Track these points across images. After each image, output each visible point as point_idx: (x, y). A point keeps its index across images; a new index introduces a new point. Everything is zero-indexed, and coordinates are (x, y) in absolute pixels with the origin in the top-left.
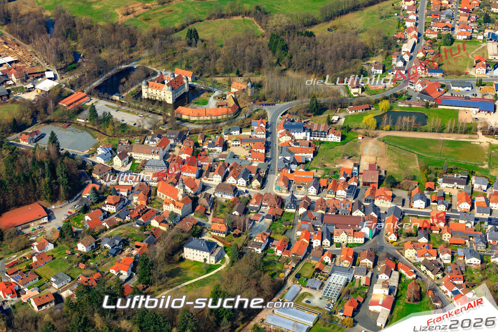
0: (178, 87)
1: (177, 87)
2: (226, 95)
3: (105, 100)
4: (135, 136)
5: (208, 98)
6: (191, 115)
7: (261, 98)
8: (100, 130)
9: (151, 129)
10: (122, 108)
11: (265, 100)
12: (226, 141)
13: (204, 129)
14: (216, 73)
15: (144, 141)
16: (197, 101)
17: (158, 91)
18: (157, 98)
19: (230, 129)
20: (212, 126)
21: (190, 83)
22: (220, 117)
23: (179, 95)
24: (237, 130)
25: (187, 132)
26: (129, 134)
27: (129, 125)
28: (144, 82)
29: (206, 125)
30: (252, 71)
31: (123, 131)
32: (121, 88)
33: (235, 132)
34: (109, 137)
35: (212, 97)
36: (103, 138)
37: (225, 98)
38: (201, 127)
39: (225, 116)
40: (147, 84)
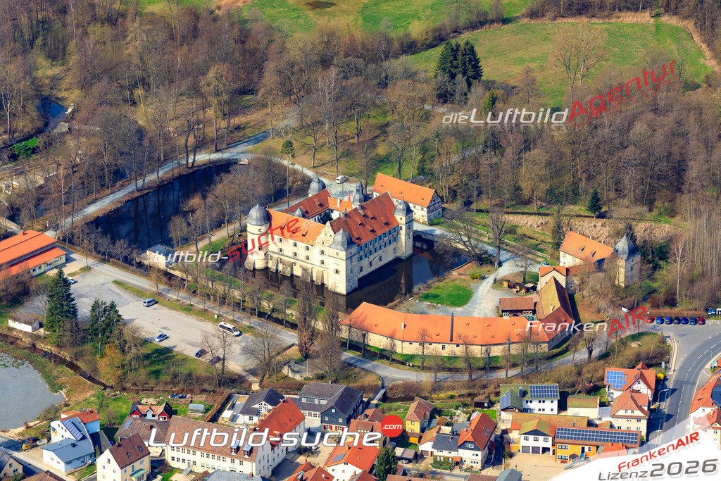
0: (371, 236)
1: (367, 238)
2: (536, 278)
3: (116, 265)
4: (192, 392)
5: (473, 284)
6: (399, 335)
7: (661, 296)
8: (80, 364)
9: (253, 372)
10: (169, 295)
11: (671, 302)
12: (505, 432)
13: (437, 387)
14: (520, 201)
15: (220, 411)
16: (432, 291)
17: (301, 245)
18: (298, 272)
19: (524, 394)
20: (466, 377)
21: (417, 227)
22: (496, 351)
23: (375, 267)
24: (551, 397)
25: (376, 393)
26: (174, 384)
27: (180, 353)
28: (255, 212)
29: (445, 374)
30: (648, 200)
31: (157, 373)
32: (177, 227)
33: (542, 406)
34: (105, 387)
35: (490, 280)
36: (84, 390)
37: (534, 288)
38: (426, 378)
39: (515, 349)
40: (268, 218)
